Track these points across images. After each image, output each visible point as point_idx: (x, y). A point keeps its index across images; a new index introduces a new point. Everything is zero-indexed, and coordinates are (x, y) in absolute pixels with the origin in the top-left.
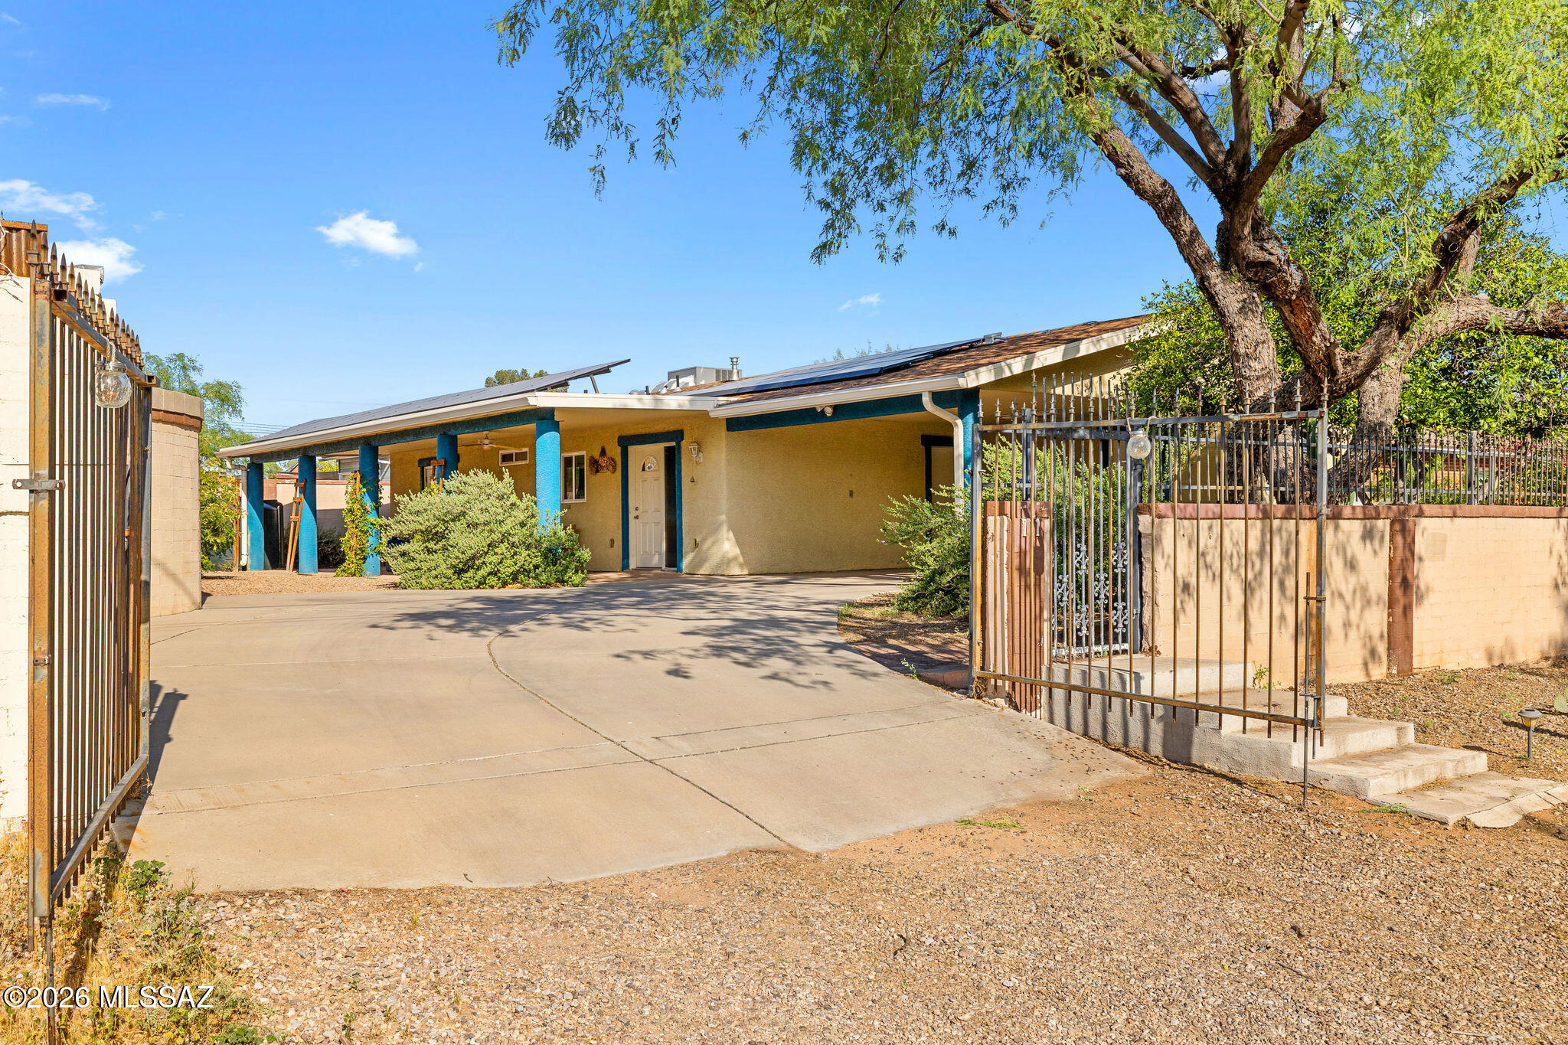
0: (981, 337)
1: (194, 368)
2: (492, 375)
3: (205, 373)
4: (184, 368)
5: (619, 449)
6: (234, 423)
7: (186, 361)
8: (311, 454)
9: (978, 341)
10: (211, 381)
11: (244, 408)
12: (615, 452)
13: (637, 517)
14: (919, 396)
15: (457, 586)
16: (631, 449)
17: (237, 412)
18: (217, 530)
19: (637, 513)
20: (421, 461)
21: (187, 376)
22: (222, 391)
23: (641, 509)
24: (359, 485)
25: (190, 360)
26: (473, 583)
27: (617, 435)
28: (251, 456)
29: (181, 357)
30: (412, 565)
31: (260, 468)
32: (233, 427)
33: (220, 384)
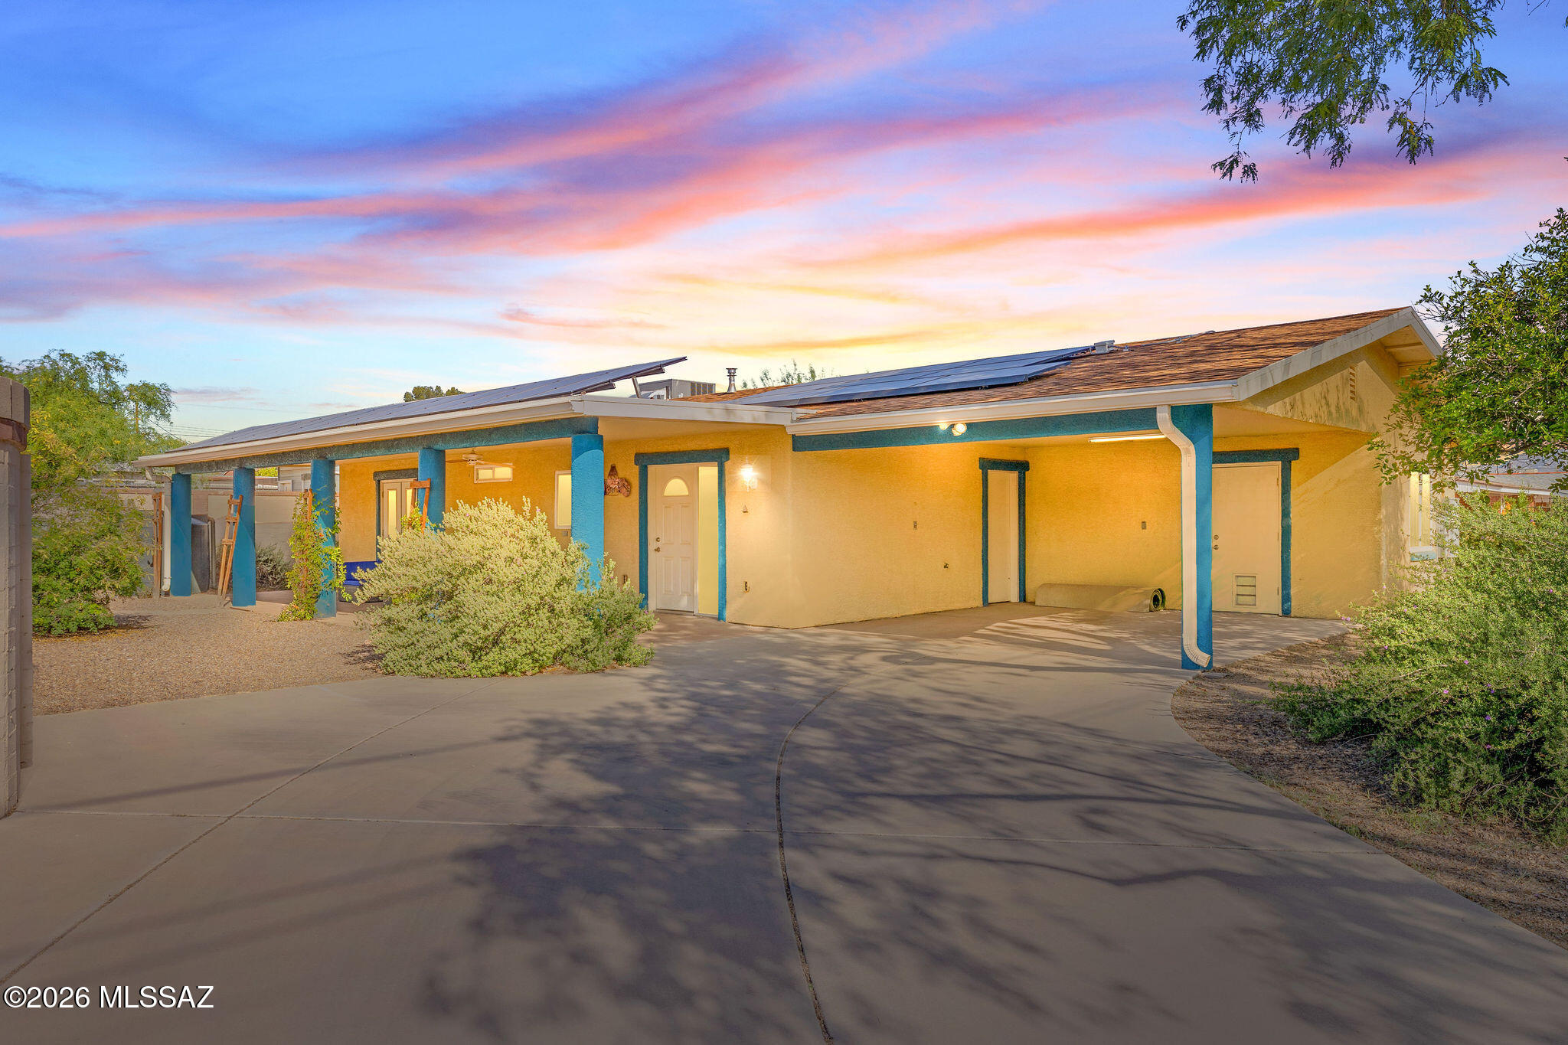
0: (1090, 343)
1: (117, 369)
2: (410, 391)
3: (128, 375)
4: (106, 367)
5: (637, 468)
6: (161, 427)
7: (107, 360)
8: (249, 466)
9: (1087, 349)
10: (136, 382)
11: (173, 413)
12: (631, 472)
13: (658, 550)
14: (1153, 411)
15: (474, 673)
16: (651, 469)
17: (165, 416)
18: (116, 570)
19: (659, 544)
20: (376, 474)
21: (108, 376)
22: (149, 394)
23: (662, 541)
24: (311, 507)
25: (112, 359)
26: (497, 669)
27: (635, 453)
28: (176, 466)
29: (101, 356)
30: (402, 640)
31: (188, 478)
32: (160, 431)
33: (145, 385)
